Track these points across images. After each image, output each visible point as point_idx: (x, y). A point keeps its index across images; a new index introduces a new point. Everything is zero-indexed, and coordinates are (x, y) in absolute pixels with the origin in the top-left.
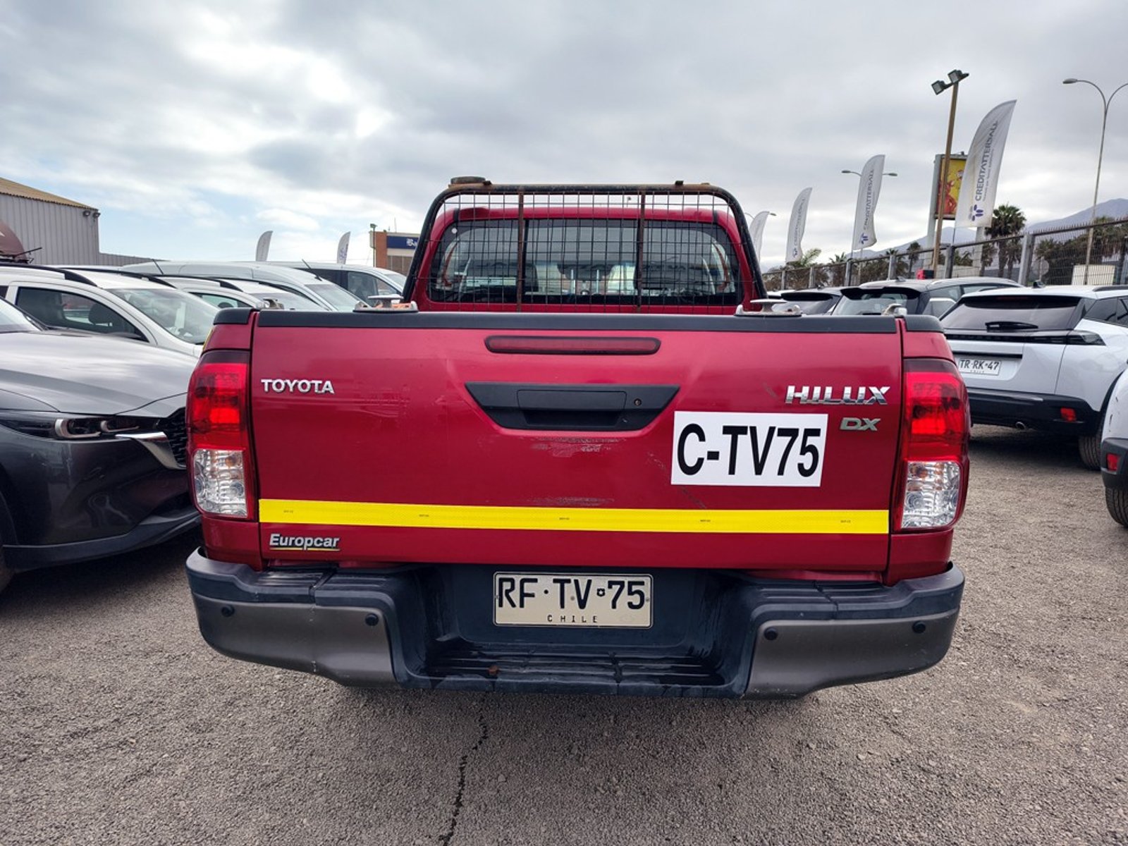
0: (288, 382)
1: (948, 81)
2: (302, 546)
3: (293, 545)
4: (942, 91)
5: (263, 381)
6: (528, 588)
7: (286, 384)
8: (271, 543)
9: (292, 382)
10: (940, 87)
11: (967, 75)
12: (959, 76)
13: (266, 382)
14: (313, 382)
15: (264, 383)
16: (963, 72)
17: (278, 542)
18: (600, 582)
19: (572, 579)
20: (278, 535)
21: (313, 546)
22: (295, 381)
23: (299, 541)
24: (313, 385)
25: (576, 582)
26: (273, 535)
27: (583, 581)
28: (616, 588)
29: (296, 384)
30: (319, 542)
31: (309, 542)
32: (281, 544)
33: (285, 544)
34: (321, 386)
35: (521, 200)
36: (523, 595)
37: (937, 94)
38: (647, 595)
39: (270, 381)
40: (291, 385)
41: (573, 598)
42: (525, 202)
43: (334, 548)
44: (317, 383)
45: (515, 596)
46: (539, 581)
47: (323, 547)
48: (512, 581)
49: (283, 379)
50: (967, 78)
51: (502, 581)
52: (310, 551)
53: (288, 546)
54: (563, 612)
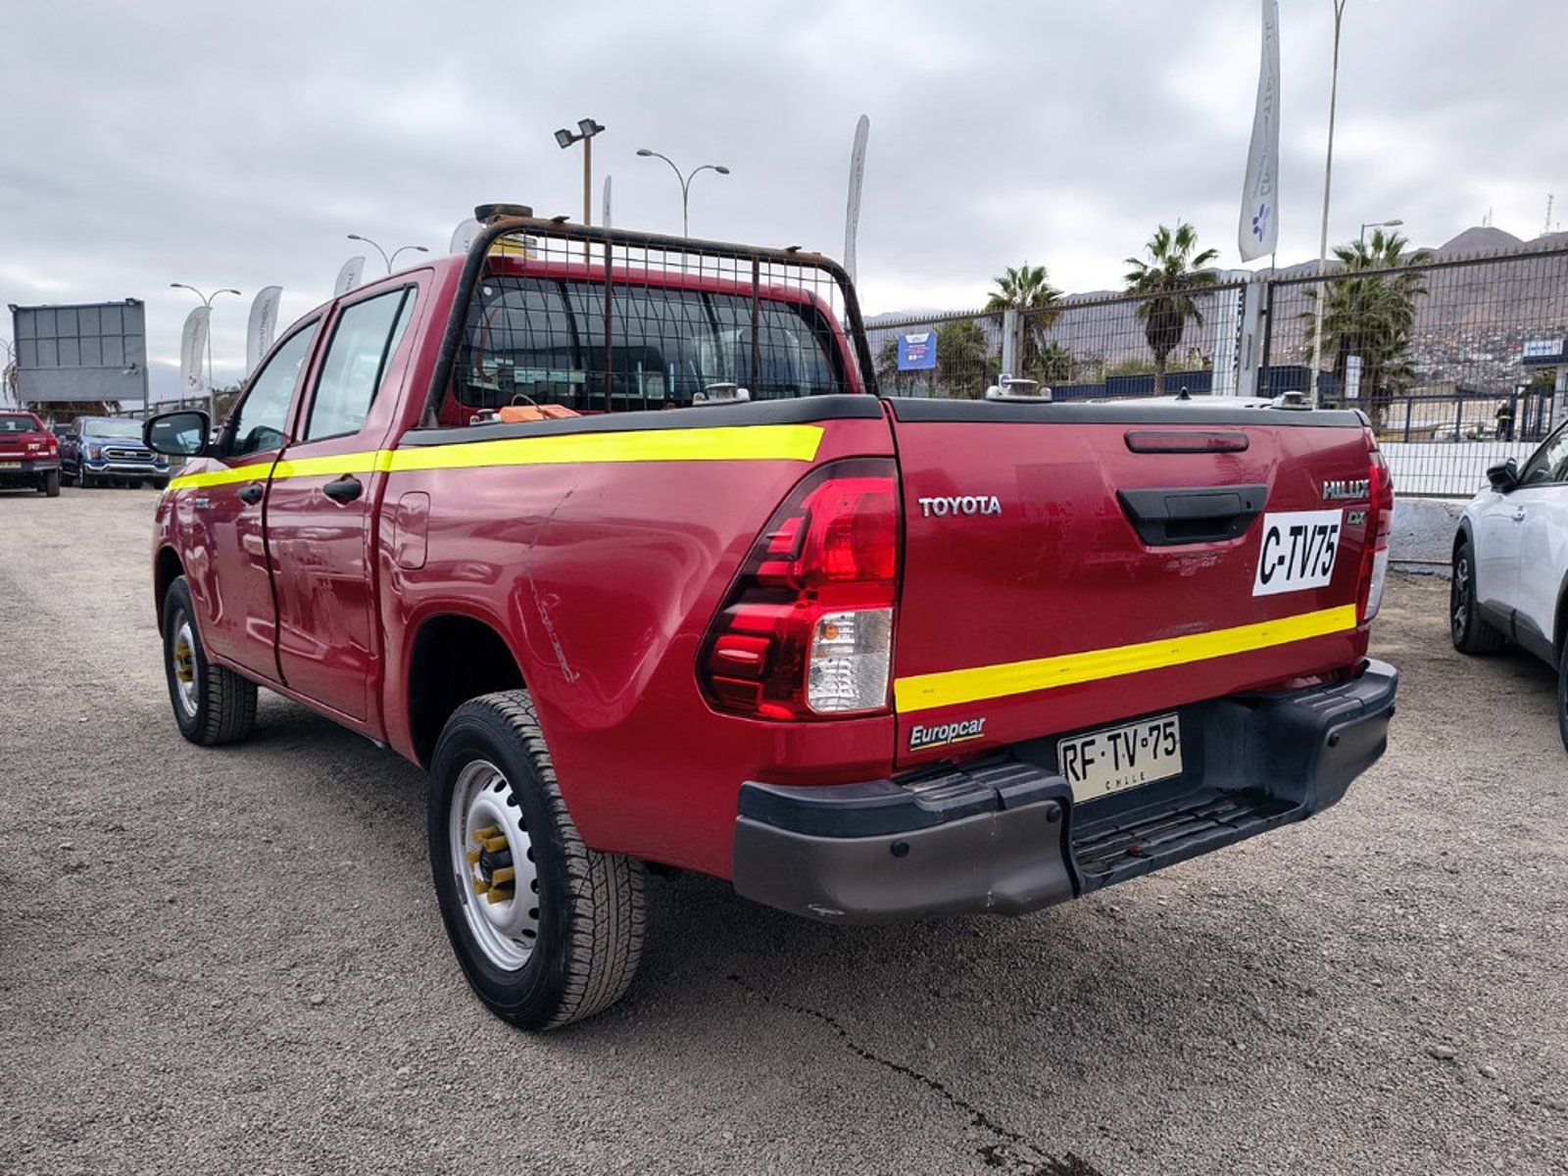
0: (951, 499)
1: (576, 131)
2: (946, 739)
3: (938, 739)
4: (570, 144)
5: (921, 501)
6: (1089, 753)
7: (949, 503)
8: (913, 742)
9: (954, 500)
10: (565, 138)
11: (603, 128)
12: (591, 128)
13: (925, 501)
14: (979, 498)
15: (922, 504)
16: (598, 124)
17: (921, 738)
18: (1143, 729)
19: (1122, 731)
20: (921, 728)
21: (958, 736)
22: (958, 499)
23: (944, 731)
24: (979, 502)
25: (1125, 734)
26: (915, 729)
27: (1130, 732)
28: (1155, 733)
29: (961, 503)
30: (964, 728)
31: (954, 729)
32: (925, 740)
33: (928, 739)
34: (987, 503)
35: (608, 252)
36: (1086, 762)
37: (563, 147)
38: (1177, 738)
39: (930, 500)
40: (955, 505)
41: (1124, 756)
42: (613, 255)
43: (979, 733)
44: (983, 499)
45: (1078, 765)
46: (1097, 742)
47: (968, 734)
48: (1073, 747)
49: (945, 497)
50: (601, 133)
51: (1066, 749)
52: (956, 743)
53: (931, 742)
54: (1118, 775)
